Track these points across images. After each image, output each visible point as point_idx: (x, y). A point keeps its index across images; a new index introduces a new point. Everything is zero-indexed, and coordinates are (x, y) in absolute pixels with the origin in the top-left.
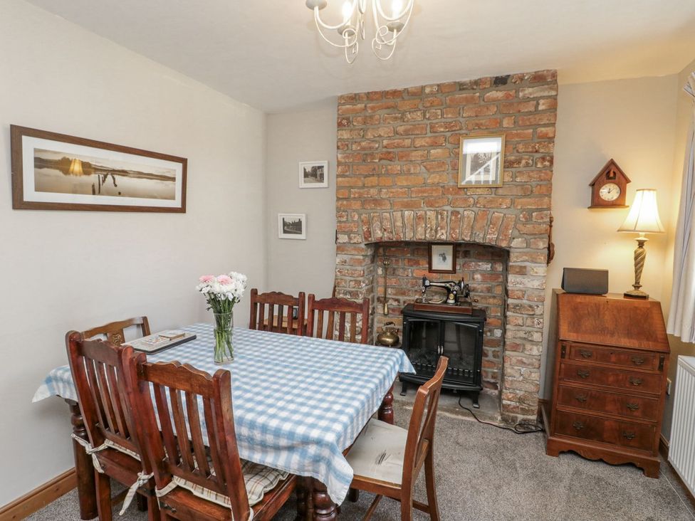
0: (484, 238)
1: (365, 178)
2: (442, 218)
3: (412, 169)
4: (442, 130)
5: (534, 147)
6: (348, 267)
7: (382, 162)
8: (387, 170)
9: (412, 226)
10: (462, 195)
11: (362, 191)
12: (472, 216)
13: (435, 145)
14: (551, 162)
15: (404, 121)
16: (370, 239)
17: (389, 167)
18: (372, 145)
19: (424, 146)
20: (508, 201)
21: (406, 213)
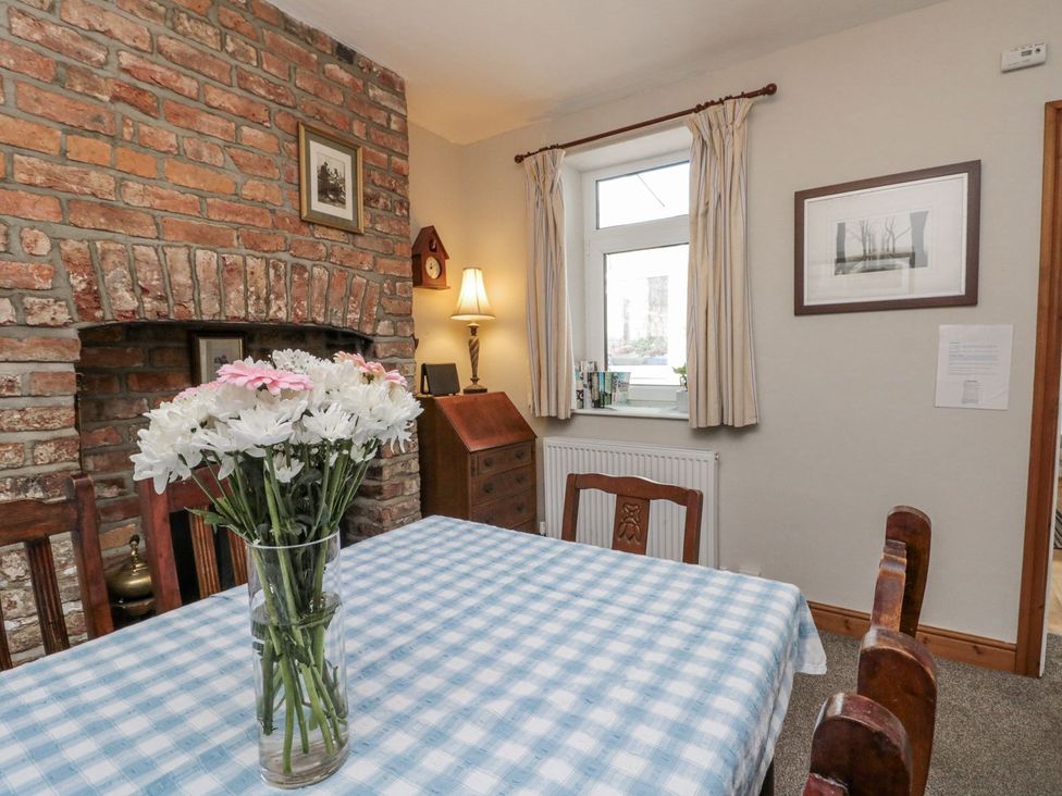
0: (344, 319)
1: (67, 133)
2: (278, 276)
3: (205, 153)
4: (262, 92)
5: (390, 182)
6: (21, 402)
7: (121, 107)
8: (136, 133)
9: (217, 286)
10: (305, 236)
11: (58, 169)
12: (326, 278)
13: (248, 117)
14: (408, 210)
15: (174, 29)
16: (98, 314)
17: (145, 129)
18: (87, 48)
19: (228, 111)
20: (370, 259)
21: (200, 253)
